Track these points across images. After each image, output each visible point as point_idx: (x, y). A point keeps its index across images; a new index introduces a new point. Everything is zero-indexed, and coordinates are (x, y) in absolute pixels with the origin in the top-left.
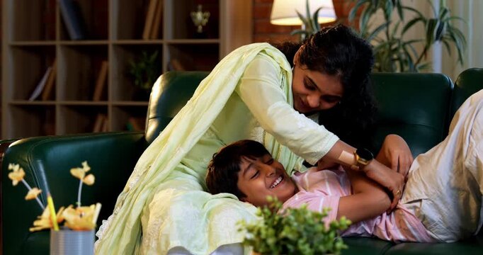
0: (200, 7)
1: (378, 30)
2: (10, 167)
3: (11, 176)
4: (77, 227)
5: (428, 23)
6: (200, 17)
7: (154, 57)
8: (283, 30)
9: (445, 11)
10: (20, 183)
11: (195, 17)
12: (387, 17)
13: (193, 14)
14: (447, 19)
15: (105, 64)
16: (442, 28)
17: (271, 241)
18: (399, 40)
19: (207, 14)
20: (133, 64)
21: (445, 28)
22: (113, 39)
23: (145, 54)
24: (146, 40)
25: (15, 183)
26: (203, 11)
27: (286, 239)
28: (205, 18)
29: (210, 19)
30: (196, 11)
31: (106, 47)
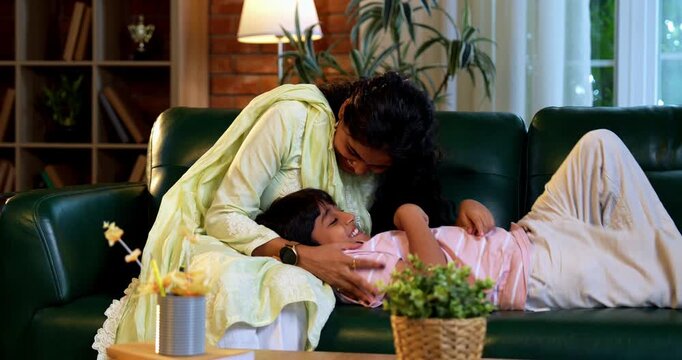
0: (141, 18)
1: (385, 53)
2: (106, 225)
3: (108, 235)
4: (189, 292)
5: (450, 47)
6: (141, 31)
7: (77, 83)
8: (248, 50)
9: (472, 30)
10: (117, 243)
11: (135, 31)
12: (397, 37)
13: (131, 27)
14: (473, 41)
15: (10, 93)
16: (469, 53)
17: (420, 303)
18: (411, 66)
19: (151, 28)
20: (49, 93)
21: (472, 54)
22: (20, 60)
23: (64, 79)
24: (68, 61)
25: (111, 243)
26: (146, 24)
27: (435, 301)
28: (148, 32)
29: (155, 34)
30: (137, 23)
31: (12, 69)
